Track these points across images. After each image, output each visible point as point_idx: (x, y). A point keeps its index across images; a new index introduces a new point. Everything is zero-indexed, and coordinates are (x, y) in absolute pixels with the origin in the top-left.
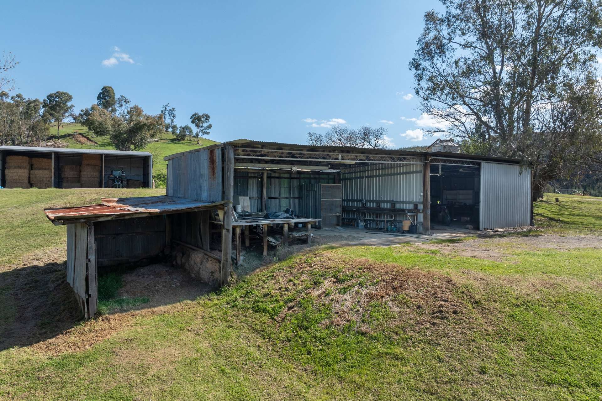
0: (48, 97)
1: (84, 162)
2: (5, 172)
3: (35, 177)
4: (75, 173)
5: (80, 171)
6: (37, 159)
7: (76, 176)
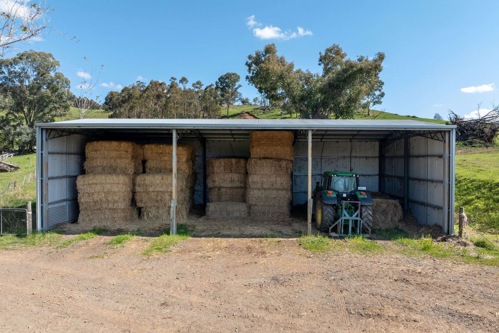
0: (219, 79)
1: (256, 151)
2: (77, 182)
3: (148, 192)
4: (236, 177)
5: (246, 174)
6: (153, 146)
7: (239, 184)
